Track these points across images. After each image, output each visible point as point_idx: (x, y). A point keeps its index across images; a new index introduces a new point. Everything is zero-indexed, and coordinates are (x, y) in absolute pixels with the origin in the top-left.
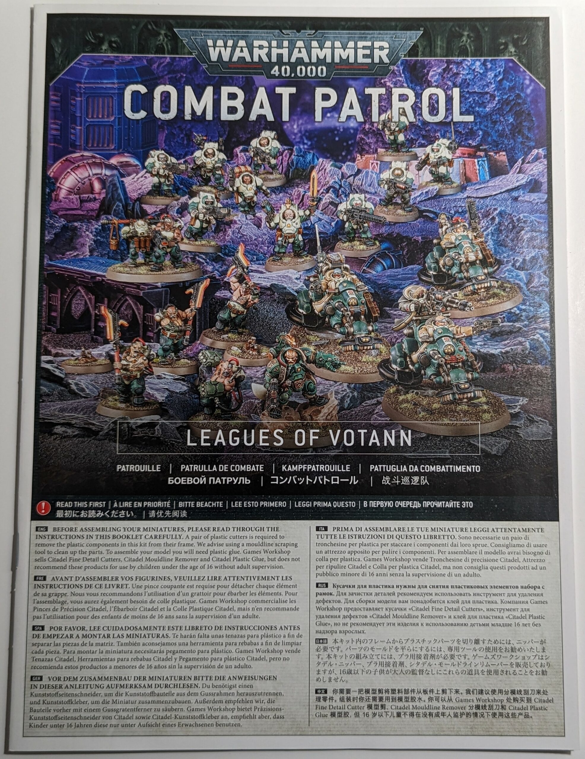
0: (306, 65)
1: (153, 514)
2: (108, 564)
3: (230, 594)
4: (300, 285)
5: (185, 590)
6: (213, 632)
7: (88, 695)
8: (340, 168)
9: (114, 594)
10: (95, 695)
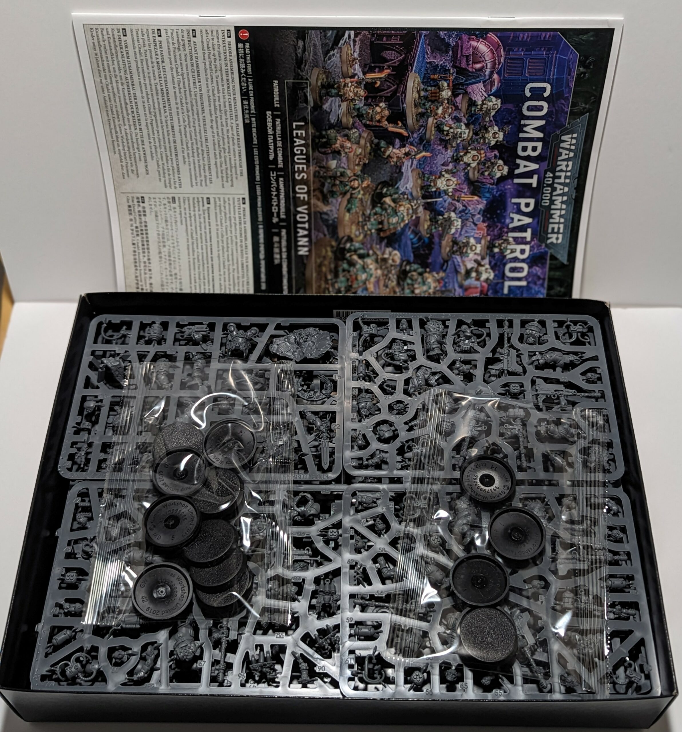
0: (551, 194)
1: (246, 102)
2: (209, 76)
3: (198, 148)
4: (402, 190)
5: (197, 122)
6: (171, 139)
7: (119, 65)
8: (479, 213)
9: (189, 80)
10: (120, 70)
